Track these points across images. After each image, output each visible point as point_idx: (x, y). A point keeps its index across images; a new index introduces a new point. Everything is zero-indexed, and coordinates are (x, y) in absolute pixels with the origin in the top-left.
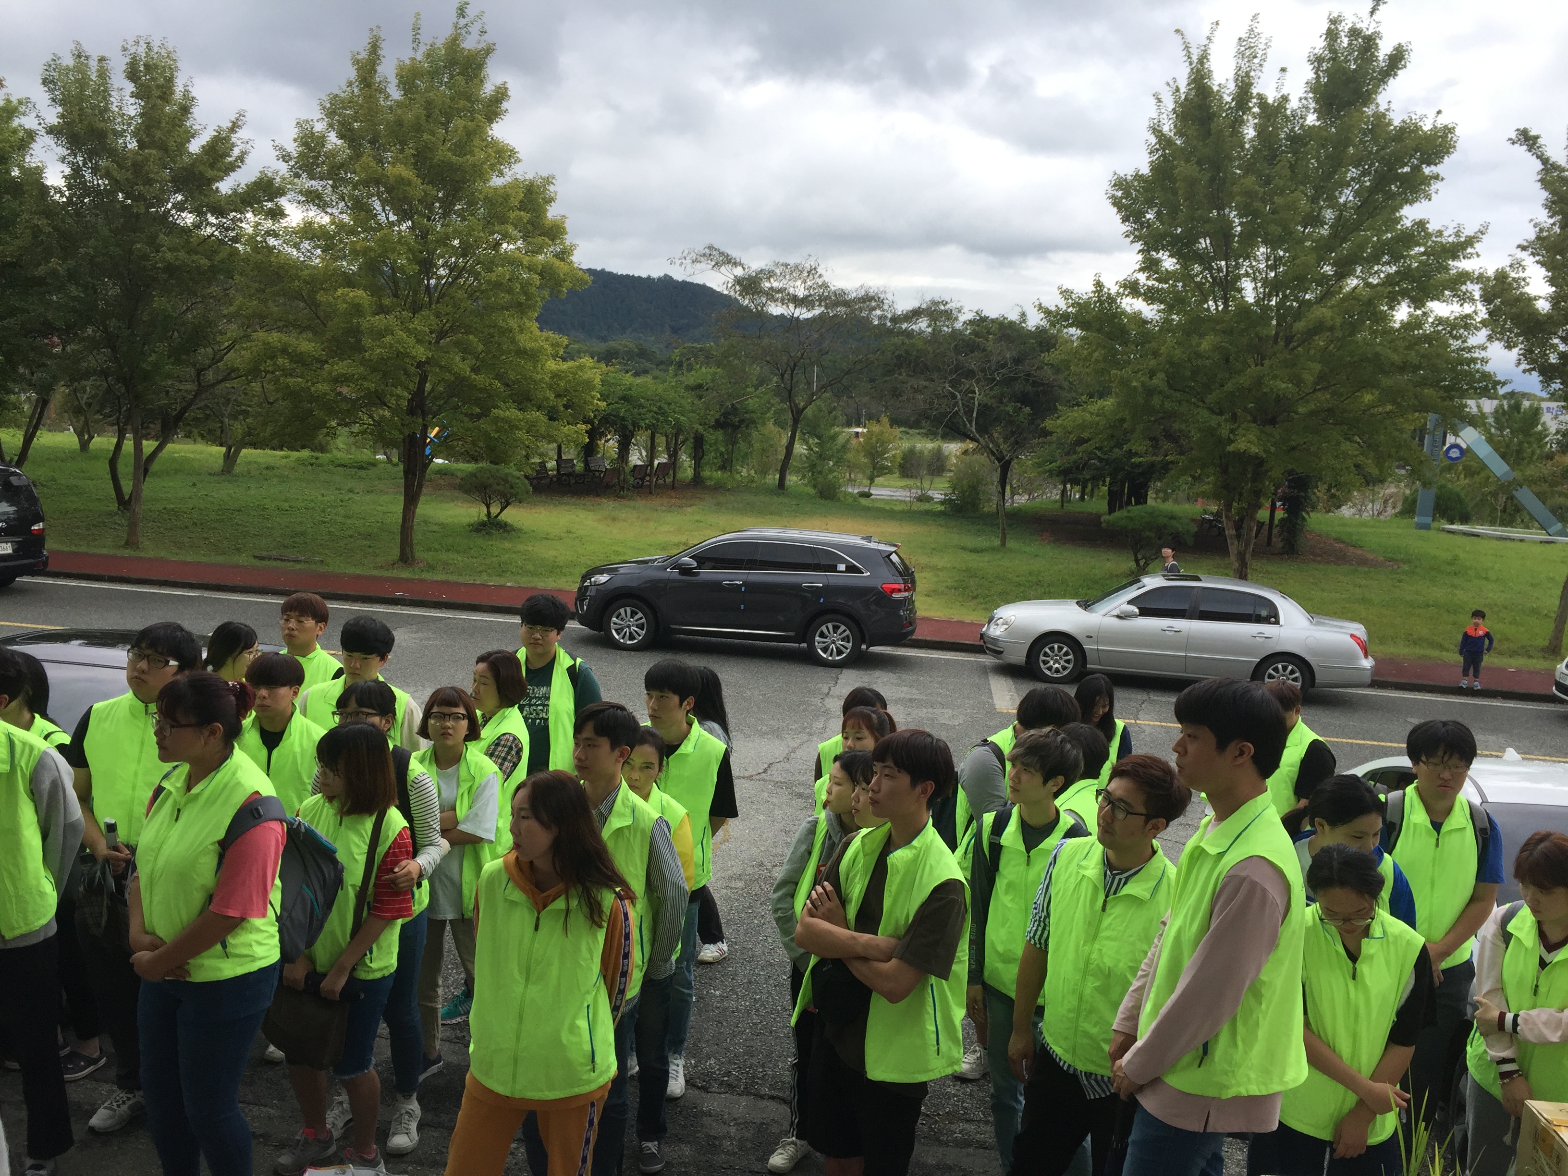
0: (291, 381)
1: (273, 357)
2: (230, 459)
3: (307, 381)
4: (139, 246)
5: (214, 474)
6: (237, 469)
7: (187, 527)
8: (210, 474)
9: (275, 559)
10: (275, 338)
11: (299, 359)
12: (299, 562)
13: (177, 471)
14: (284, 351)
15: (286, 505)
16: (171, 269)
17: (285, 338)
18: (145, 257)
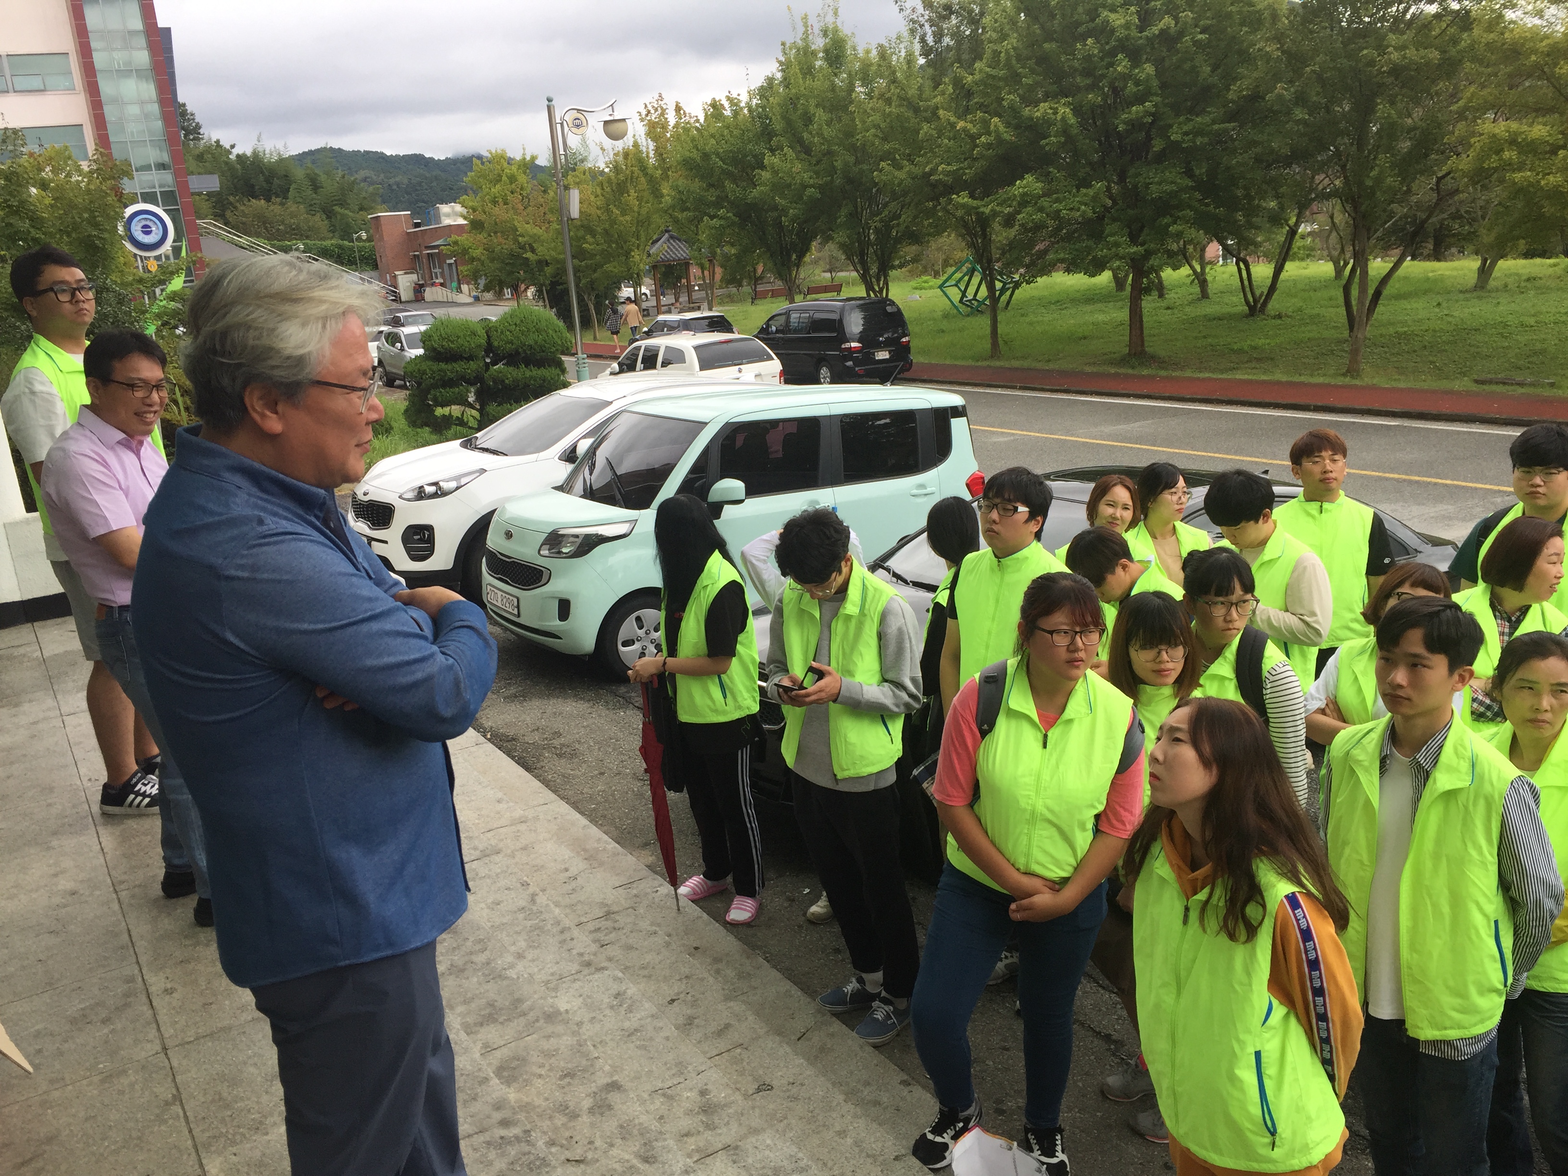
0: (1518, 176)
1: (1499, 152)
2: (1484, 272)
3: (1538, 174)
4: (1365, 52)
5: (1466, 291)
6: (1492, 283)
7: (1415, 351)
8: (1461, 292)
9: (1497, 383)
10: (1502, 128)
11: (1529, 148)
12: (1521, 384)
13: (1426, 292)
14: (1513, 141)
15: (1532, 321)
16: (1396, 71)
17: (1514, 126)
18: (1371, 63)
